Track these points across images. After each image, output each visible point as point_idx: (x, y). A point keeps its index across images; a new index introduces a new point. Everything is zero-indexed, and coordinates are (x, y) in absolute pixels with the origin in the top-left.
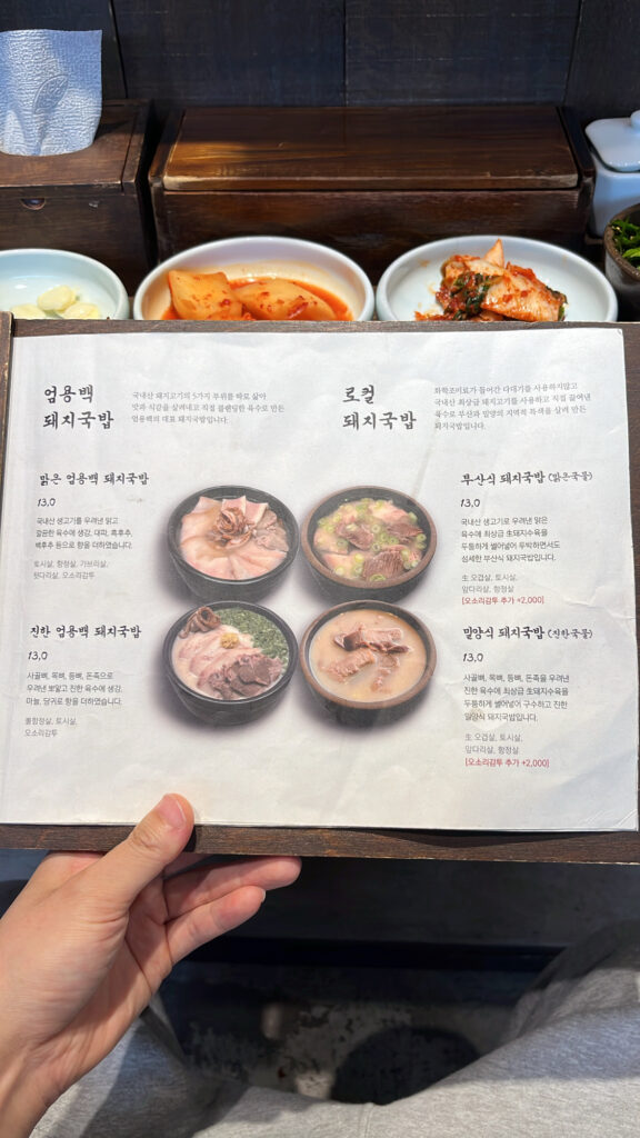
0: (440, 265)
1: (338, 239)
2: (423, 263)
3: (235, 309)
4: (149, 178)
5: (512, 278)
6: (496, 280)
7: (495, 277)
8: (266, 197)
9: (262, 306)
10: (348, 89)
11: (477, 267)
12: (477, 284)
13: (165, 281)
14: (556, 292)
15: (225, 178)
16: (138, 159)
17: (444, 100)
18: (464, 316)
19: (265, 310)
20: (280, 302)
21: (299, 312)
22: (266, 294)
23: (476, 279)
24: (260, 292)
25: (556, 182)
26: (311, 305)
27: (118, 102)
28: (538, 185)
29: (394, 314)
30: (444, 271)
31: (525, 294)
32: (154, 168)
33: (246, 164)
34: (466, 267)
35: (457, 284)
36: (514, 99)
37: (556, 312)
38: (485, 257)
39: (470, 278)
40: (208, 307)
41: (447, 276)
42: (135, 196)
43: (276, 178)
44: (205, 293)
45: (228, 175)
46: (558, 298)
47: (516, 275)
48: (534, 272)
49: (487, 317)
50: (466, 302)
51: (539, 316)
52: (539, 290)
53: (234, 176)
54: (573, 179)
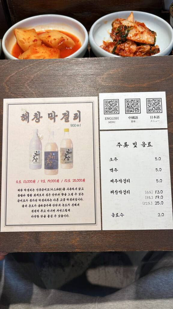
0: (111, 23)
1: (75, 14)
2: (105, 22)
3: (39, 42)
6: (132, 28)
9: (48, 41)
11: (125, 23)
12: (125, 30)
13: (13, 33)
14: (153, 31)
18: (121, 42)
19: (49, 43)
20: (55, 39)
21: (62, 43)
22: (50, 36)
23: (125, 28)
24: (48, 36)
26: (66, 40)
29: (96, 43)
30: (113, 25)
31: (142, 33)
34: (121, 23)
35: (118, 30)
37: (153, 39)
38: (127, 19)
39: (122, 27)
40: (29, 42)
41: (114, 27)
44: (28, 37)
46: (153, 33)
47: (138, 26)
48: (145, 24)
49: (128, 43)
50: (121, 37)
51: (147, 42)
52: (147, 31)
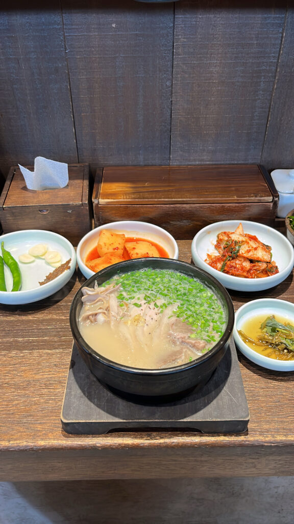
0: (217, 234)
2: (209, 232)
4: (93, 200)
5: (249, 241)
6: (243, 243)
7: (243, 241)
8: (142, 207)
10: (171, 159)
11: (234, 237)
12: (235, 245)
14: (267, 246)
15: (125, 200)
16: (88, 192)
17: (211, 163)
18: (231, 259)
23: (235, 243)
25: (264, 200)
27: (75, 165)
28: (256, 201)
30: (218, 237)
31: (256, 249)
32: (94, 195)
33: (134, 193)
34: (229, 237)
35: (226, 244)
36: (240, 162)
37: (269, 256)
38: (236, 232)
39: (232, 242)
41: (220, 239)
42: (88, 208)
43: (147, 200)
45: (126, 198)
46: (267, 248)
47: (250, 240)
48: (257, 237)
49: (240, 259)
50: (231, 253)
51: (262, 259)
52: (261, 247)
53: (129, 199)
54: (270, 199)
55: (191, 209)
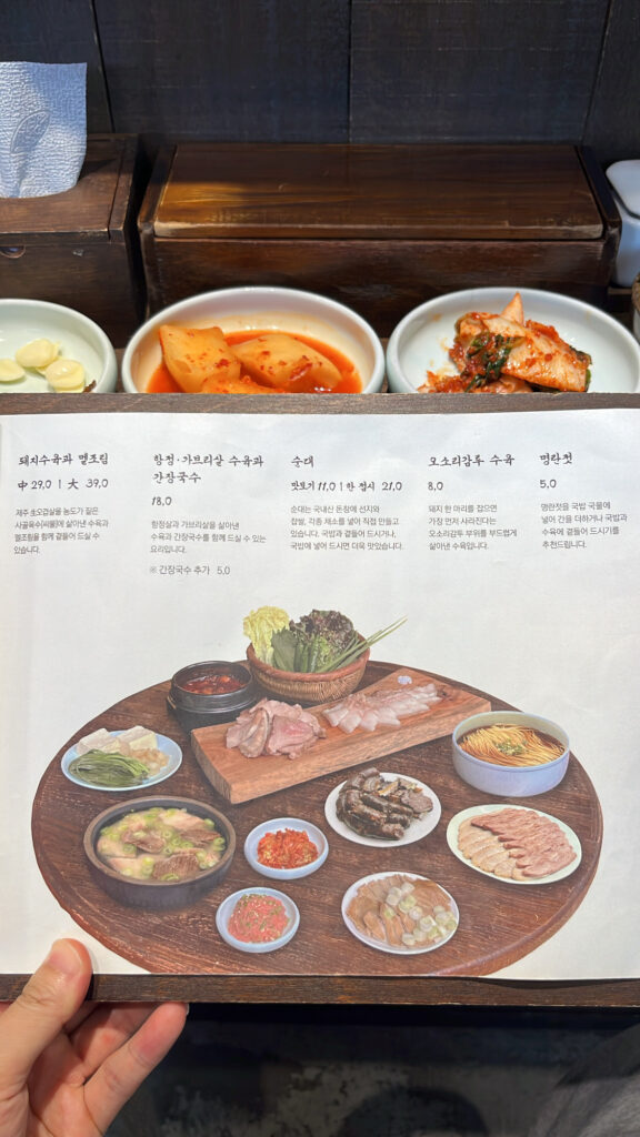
0: (455, 321)
1: (343, 289)
2: (434, 317)
3: (234, 369)
4: (139, 224)
5: (535, 339)
6: (519, 341)
7: (517, 338)
8: (266, 245)
9: (262, 367)
10: (352, 125)
11: (498, 327)
12: (497, 346)
13: (156, 337)
14: (581, 353)
15: (221, 225)
16: (127, 203)
17: (455, 138)
18: (484, 382)
19: (265, 372)
20: (283, 363)
21: (302, 374)
22: (266, 353)
23: (497, 341)
24: (260, 350)
25: (579, 232)
26: (315, 366)
27: (105, 137)
28: (560, 236)
29: (406, 378)
30: (458, 327)
31: (549, 358)
32: (143, 213)
33: (245, 209)
34: (484, 326)
35: (475, 345)
36: (530, 138)
37: (583, 378)
38: (504, 313)
39: (490, 339)
40: (204, 369)
41: (462, 331)
42: (124, 244)
43: (277, 226)
44: (201, 352)
45: (224, 221)
46: (582, 358)
47: (538, 336)
48: (556, 330)
49: (507, 383)
50: (486, 366)
51: (564, 384)
52: (564, 353)
53: (231, 222)
54: (597, 229)
55: (391, 253)
